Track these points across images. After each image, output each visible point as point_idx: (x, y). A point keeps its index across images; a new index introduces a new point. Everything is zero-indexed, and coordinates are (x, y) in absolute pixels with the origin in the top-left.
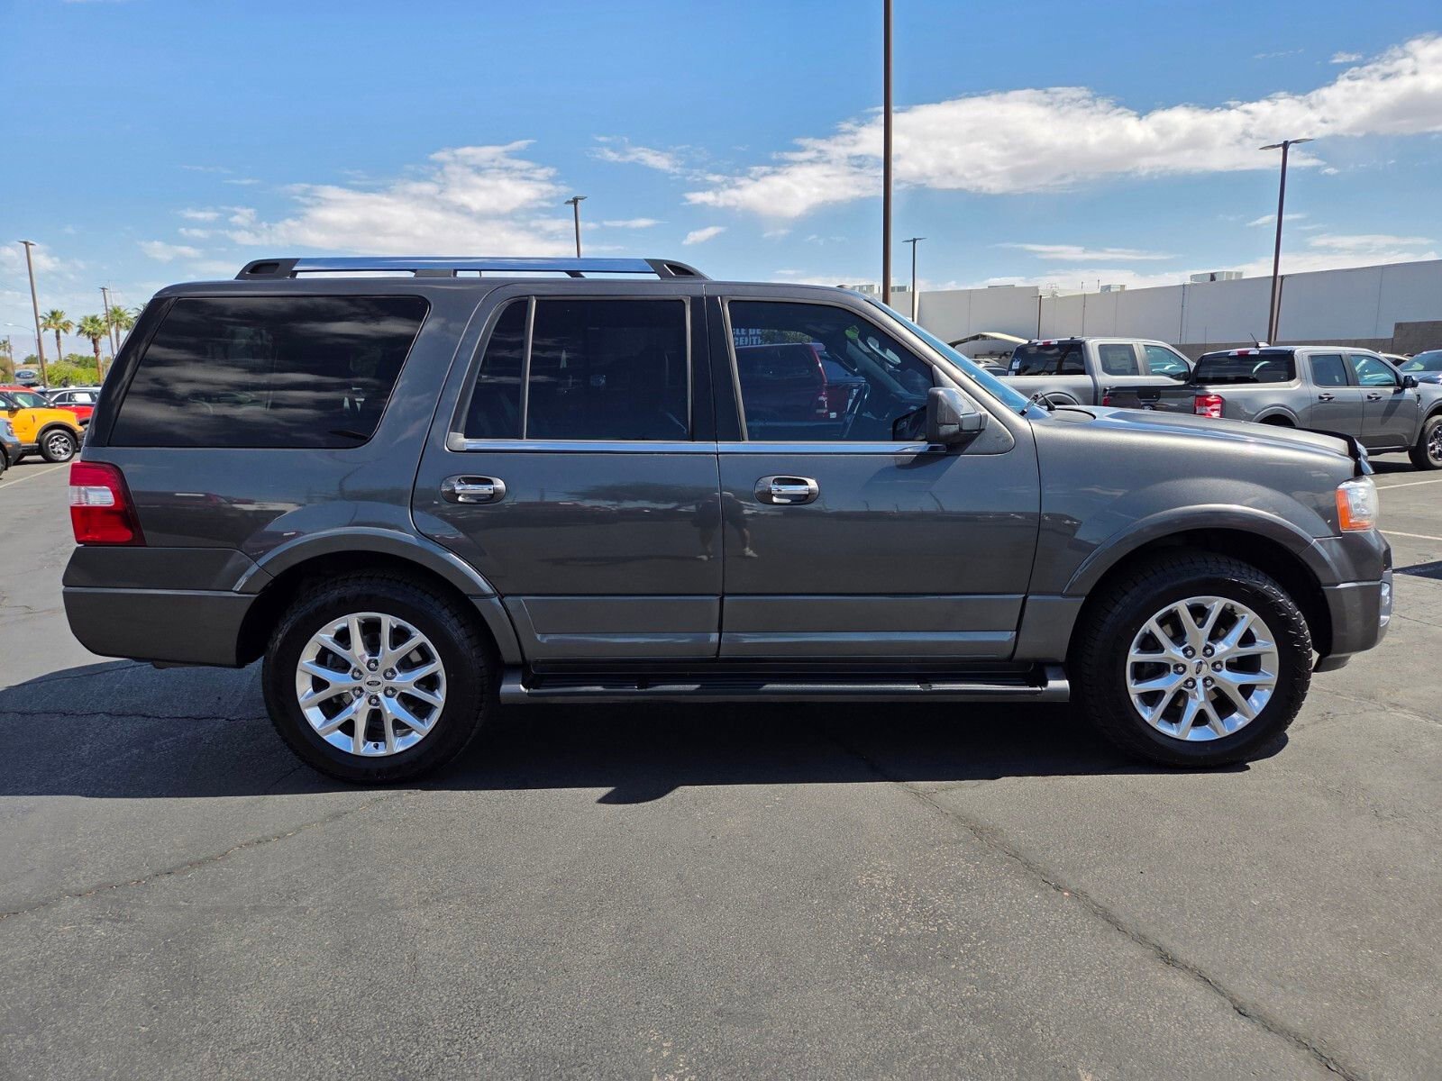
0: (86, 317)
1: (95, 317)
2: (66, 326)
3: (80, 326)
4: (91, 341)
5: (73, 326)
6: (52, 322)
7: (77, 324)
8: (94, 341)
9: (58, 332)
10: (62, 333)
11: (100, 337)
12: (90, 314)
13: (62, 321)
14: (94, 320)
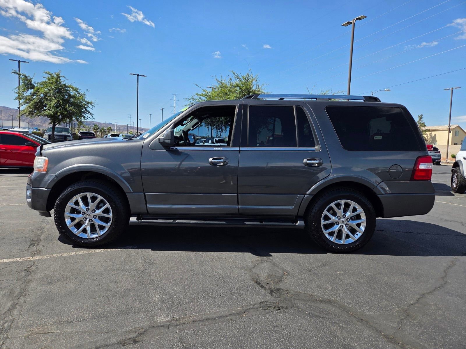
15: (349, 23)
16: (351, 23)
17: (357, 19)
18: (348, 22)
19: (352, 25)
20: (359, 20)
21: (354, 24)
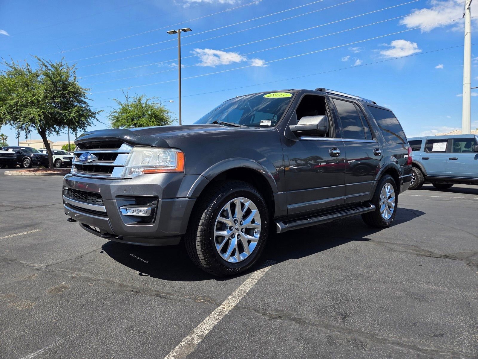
15: (175, 32)
16: (176, 32)
17: (183, 30)
18: (174, 30)
19: (178, 34)
20: (184, 31)
21: (180, 34)
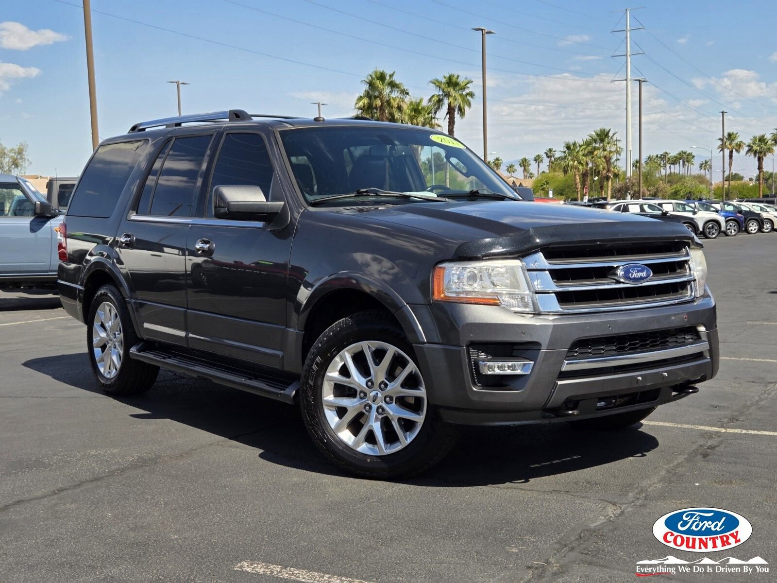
0: (755, 138)
1: (763, 136)
2: (739, 146)
3: (749, 146)
4: (756, 159)
5: (744, 146)
6: (728, 143)
7: (747, 144)
8: (760, 160)
9: (731, 152)
10: (734, 152)
11: (765, 155)
12: (758, 134)
13: (736, 141)
14: (762, 140)
